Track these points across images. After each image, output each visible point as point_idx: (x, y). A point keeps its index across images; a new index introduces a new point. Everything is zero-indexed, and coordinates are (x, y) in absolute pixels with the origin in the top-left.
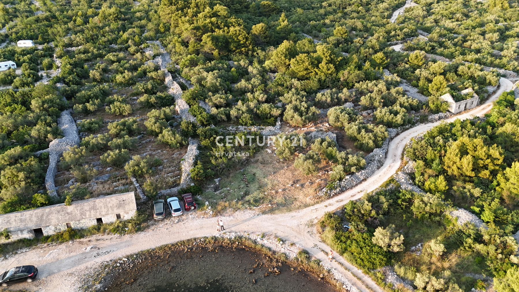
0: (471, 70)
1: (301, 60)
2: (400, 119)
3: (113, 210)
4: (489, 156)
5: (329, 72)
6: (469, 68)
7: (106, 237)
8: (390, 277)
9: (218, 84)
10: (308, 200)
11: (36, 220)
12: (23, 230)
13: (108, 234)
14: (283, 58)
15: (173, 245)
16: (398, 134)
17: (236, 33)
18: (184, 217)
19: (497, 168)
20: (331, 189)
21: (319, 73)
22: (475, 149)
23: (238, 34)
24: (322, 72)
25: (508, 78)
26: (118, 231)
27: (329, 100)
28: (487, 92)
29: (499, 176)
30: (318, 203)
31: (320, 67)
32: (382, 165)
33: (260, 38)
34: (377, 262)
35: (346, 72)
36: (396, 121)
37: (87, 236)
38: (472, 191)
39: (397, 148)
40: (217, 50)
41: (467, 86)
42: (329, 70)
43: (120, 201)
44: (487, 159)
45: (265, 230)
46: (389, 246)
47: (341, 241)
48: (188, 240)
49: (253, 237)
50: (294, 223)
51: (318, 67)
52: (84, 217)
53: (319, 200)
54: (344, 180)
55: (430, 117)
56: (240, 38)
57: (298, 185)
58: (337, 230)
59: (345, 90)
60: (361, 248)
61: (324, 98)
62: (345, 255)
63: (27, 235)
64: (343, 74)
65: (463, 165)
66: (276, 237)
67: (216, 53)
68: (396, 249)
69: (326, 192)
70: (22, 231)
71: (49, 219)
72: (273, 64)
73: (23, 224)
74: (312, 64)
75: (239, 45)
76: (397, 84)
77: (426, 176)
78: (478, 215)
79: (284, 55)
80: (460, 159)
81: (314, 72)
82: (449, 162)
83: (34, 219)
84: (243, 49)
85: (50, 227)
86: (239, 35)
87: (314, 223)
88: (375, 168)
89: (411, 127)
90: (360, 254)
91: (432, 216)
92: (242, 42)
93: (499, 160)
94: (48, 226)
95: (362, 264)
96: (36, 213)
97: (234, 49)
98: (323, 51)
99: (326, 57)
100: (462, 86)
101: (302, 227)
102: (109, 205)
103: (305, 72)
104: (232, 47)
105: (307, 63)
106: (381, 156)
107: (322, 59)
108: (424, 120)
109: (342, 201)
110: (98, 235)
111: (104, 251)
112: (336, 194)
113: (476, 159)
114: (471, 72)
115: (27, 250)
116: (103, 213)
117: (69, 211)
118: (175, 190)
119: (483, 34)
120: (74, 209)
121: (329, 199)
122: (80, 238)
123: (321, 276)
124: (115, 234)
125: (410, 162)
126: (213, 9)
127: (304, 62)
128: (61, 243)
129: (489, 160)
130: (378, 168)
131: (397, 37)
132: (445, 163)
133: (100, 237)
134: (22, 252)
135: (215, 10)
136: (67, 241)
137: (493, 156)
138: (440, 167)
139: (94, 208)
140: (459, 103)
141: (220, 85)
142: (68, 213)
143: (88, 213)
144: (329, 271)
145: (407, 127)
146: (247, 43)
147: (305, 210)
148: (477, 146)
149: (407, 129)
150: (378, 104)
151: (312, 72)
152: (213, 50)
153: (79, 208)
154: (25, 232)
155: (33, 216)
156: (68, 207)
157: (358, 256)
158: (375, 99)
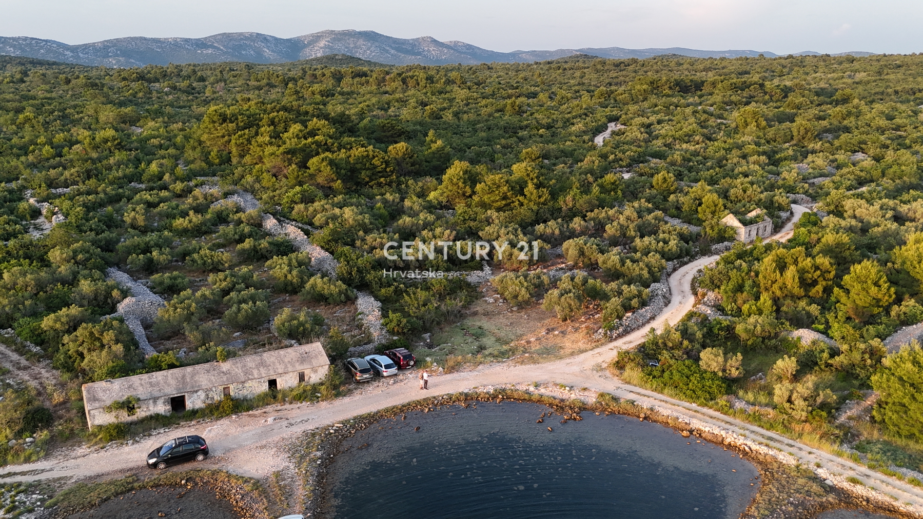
0: (748, 193)
1: (494, 184)
2: (675, 247)
3: (294, 366)
4: (817, 268)
5: (542, 200)
6: (745, 191)
7: (287, 406)
8: (737, 404)
9: (367, 221)
10: (581, 345)
11: (174, 383)
12: (158, 398)
13: (291, 403)
14: (460, 184)
15: (404, 406)
16: (675, 270)
17: (368, 156)
18: (401, 377)
19: (830, 283)
20: (611, 330)
21: (526, 202)
22: (796, 262)
23: (371, 156)
24: (530, 200)
25: (800, 204)
26: (305, 398)
27: (557, 232)
28: (779, 217)
29: (836, 290)
30: (597, 347)
31: (526, 193)
32: (669, 302)
33: (404, 165)
34: (715, 389)
35: (569, 198)
36: (669, 250)
37: (258, 406)
38: (807, 308)
39: (680, 284)
40: (339, 181)
41: (751, 209)
42: (540, 197)
43: (301, 354)
44: (815, 272)
45: (536, 380)
46: (724, 371)
47: (654, 377)
48: (424, 399)
49: (522, 388)
50: (576, 369)
51: (523, 194)
52: (250, 377)
53: (598, 344)
54: (625, 318)
55: (714, 247)
56: (376, 162)
57: (556, 333)
58: (643, 366)
59: (577, 220)
60: (687, 377)
61: (549, 231)
62: (666, 391)
63: (162, 408)
64: (565, 201)
65: (787, 283)
66: (556, 385)
67: (338, 184)
68: (735, 373)
69: (605, 334)
70: (155, 400)
71: (195, 381)
72: (445, 195)
73: (156, 389)
74: (512, 190)
75: (375, 174)
76: (650, 211)
77: (740, 302)
78: (825, 333)
79: (462, 180)
80: (782, 275)
81: (517, 202)
82: (765, 282)
83: (173, 382)
84: (382, 179)
85: (199, 393)
86: (374, 157)
87: (603, 367)
88: (661, 304)
89: (690, 261)
90: (688, 384)
91: (766, 341)
92: (379, 169)
93: (830, 272)
94: (197, 392)
95: (693, 395)
96: (172, 374)
97: (367, 179)
98: (527, 170)
99: (532, 179)
100: (744, 209)
101: (589, 372)
102: (286, 360)
103: (504, 202)
104: (364, 175)
105: (505, 188)
106: (664, 290)
107: (526, 182)
108: (706, 252)
109: (631, 342)
110: (274, 405)
111: (299, 421)
112: (620, 336)
113: (802, 272)
114: (748, 197)
115: (167, 430)
116: (280, 371)
117: (224, 370)
118: (370, 346)
119: (744, 157)
120: (231, 367)
121: (611, 341)
122: (248, 410)
123: (642, 415)
124: (301, 403)
125: (710, 293)
126: (306, 127)
127: (499, 186)
128: (218, 419)
129: (818, 272)
130: (666, 305)
131: (621, 162)
132: (762, 284)
133: (279, 407)
134: (159, 433)
135: (310, 127)
136: (227, 415)
137: (821, 267)
138: (755, 289)
139: (263, 364)
140: (748, 228)
141: (371, 223)
142: (223, 372)
143: (255, 372)
144: (652, 409)
145: (685, 259)
146: (388, 170)
147: (583, 356)
148: (797, 258)
149: (686, 263)
150: (633, 233)
151: (513, 202)
152: (333, 180)
153: (239, 365)
154: (160, 402)
155: (169, 378)
156: (222, 364)
157: (685, 388)
158: (628, 227)
